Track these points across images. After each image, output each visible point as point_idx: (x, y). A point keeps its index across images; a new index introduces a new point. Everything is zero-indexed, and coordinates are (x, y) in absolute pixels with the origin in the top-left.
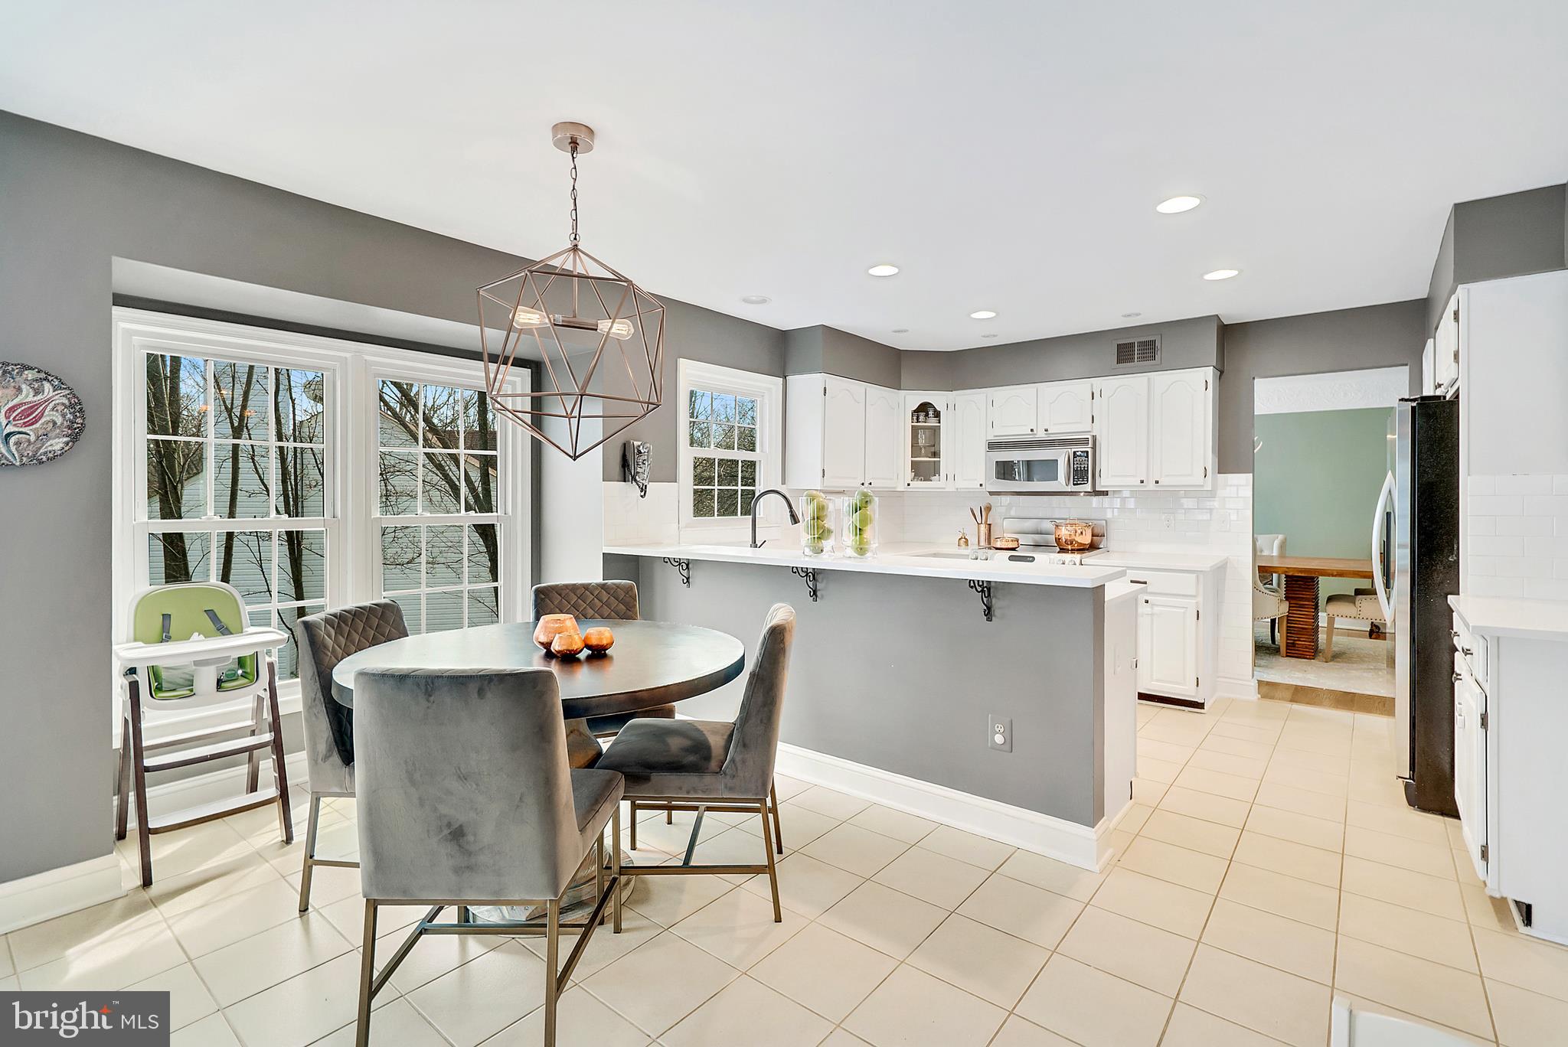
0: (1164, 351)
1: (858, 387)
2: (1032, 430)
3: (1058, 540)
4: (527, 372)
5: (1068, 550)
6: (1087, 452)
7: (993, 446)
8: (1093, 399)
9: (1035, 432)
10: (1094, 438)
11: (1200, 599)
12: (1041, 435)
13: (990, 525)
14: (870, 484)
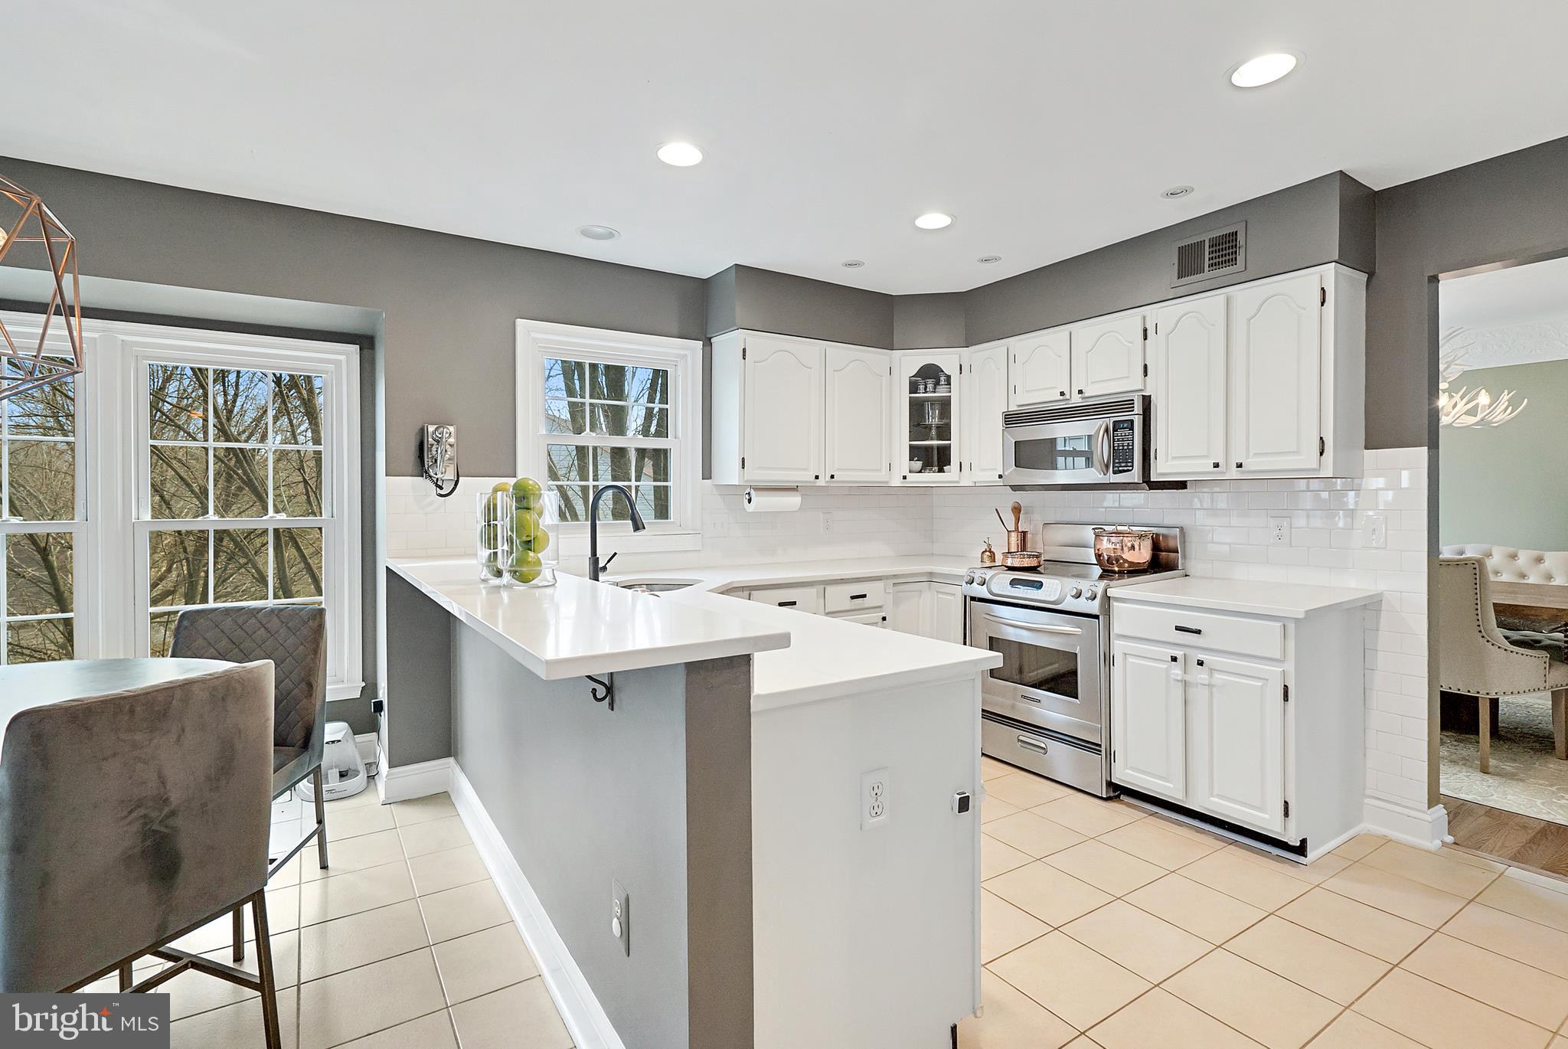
0: (1252, 249)
1: (810, 350)
2: (1062, 394)
3: (1098, 556)
4: (354, 349)
5: (1114, 572)
6: (1132, 421)
7: (1012, 419)
8: (1145, 339)
9: (1068, 397)
10: (1147, 401)
11: (1290, 666)
12: (1076, 400)
13: (1024, 533)
14: (832, 477)
